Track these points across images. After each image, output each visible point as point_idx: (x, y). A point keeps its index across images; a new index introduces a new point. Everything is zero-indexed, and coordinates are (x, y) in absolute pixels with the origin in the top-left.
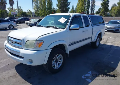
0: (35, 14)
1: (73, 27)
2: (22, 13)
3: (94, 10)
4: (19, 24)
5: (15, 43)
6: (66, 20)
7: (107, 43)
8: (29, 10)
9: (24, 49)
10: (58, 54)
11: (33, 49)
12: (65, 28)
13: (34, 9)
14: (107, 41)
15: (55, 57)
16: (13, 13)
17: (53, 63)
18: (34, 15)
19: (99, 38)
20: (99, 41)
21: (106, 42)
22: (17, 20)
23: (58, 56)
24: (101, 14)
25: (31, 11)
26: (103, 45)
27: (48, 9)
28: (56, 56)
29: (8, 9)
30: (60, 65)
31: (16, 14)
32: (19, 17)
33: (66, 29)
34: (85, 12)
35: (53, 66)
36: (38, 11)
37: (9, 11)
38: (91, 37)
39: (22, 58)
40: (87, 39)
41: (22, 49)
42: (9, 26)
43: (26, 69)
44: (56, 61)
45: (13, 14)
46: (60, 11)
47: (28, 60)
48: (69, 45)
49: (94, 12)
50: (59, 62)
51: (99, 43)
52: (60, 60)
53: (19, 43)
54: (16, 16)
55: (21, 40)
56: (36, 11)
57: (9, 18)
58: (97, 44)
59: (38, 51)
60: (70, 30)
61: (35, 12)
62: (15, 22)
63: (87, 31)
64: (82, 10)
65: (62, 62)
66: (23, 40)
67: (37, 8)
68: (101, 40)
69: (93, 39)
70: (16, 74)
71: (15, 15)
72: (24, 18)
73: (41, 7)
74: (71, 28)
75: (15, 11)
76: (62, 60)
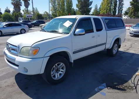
0: (52, 16)
1: (79, 32)
2: (37, 16)
3: (122, 10)
4: (32, 28)
5: (12, 49)
6: (71, 23)
7: (129, 51)
8: (46, 12)
9: (20, 56)
10: (59, 63)
11: (28, 57)
12: (68, 33)
13: (51, 11)
14: (130, 48)
15: (54, 66)
16: (28, 15)
17: (52, 73)
18: (51, 18)
19: (116, 45)
20: (117, 48)
21: (128, 49)
22: (31, 23)
23: (58, 65)
24: (130, 15)
25: (48, 13)
26: (124, 53)
27: (67, 10)
28: (56, 65)
29: (23, 11)
30: (63, 75)
31: (31, 17)
32: (34, 20)
33: (70, 34)
34: (111, 12)
35: (52, 76)
36: (55, 12)
37: (24, 13)
38: (105, 44)
39: (17, 66)
40: (98, 46)
41: (18, 56)
42: (21, 30)
43: (25, 79)
44: (57, 71)
45: (27, 17)
46: (80, 12)
47: (23, 68)
48: (74, 53)
49: (121, 13)
50: (61, 71)
51: (117, 51)
52: (61, 70)
53: (15, 50)
54: (31, 19)
55: (16, 46)
56: (53, 12)
57: (23, 21)
58: (114, 52)
59: (33, 59)
60: (75, 35)
61: (53, 14)
62: (27, 26)
63: (98, 36)
64: (107, 11)
65: (64, 72)
66: (19, 47)
67: (54, 9)
68: (119, 46)
69: (109, 46)
70: (14, 83)
71: (29, 18)
72: (39, 21)
73: (59, 9)
74: (76, 33)
75: (30, 13)
76: (65, 69)
